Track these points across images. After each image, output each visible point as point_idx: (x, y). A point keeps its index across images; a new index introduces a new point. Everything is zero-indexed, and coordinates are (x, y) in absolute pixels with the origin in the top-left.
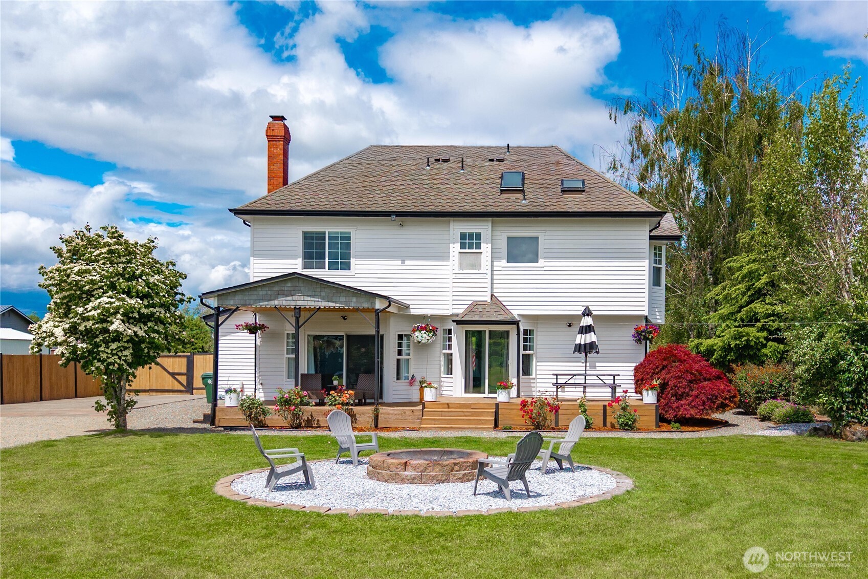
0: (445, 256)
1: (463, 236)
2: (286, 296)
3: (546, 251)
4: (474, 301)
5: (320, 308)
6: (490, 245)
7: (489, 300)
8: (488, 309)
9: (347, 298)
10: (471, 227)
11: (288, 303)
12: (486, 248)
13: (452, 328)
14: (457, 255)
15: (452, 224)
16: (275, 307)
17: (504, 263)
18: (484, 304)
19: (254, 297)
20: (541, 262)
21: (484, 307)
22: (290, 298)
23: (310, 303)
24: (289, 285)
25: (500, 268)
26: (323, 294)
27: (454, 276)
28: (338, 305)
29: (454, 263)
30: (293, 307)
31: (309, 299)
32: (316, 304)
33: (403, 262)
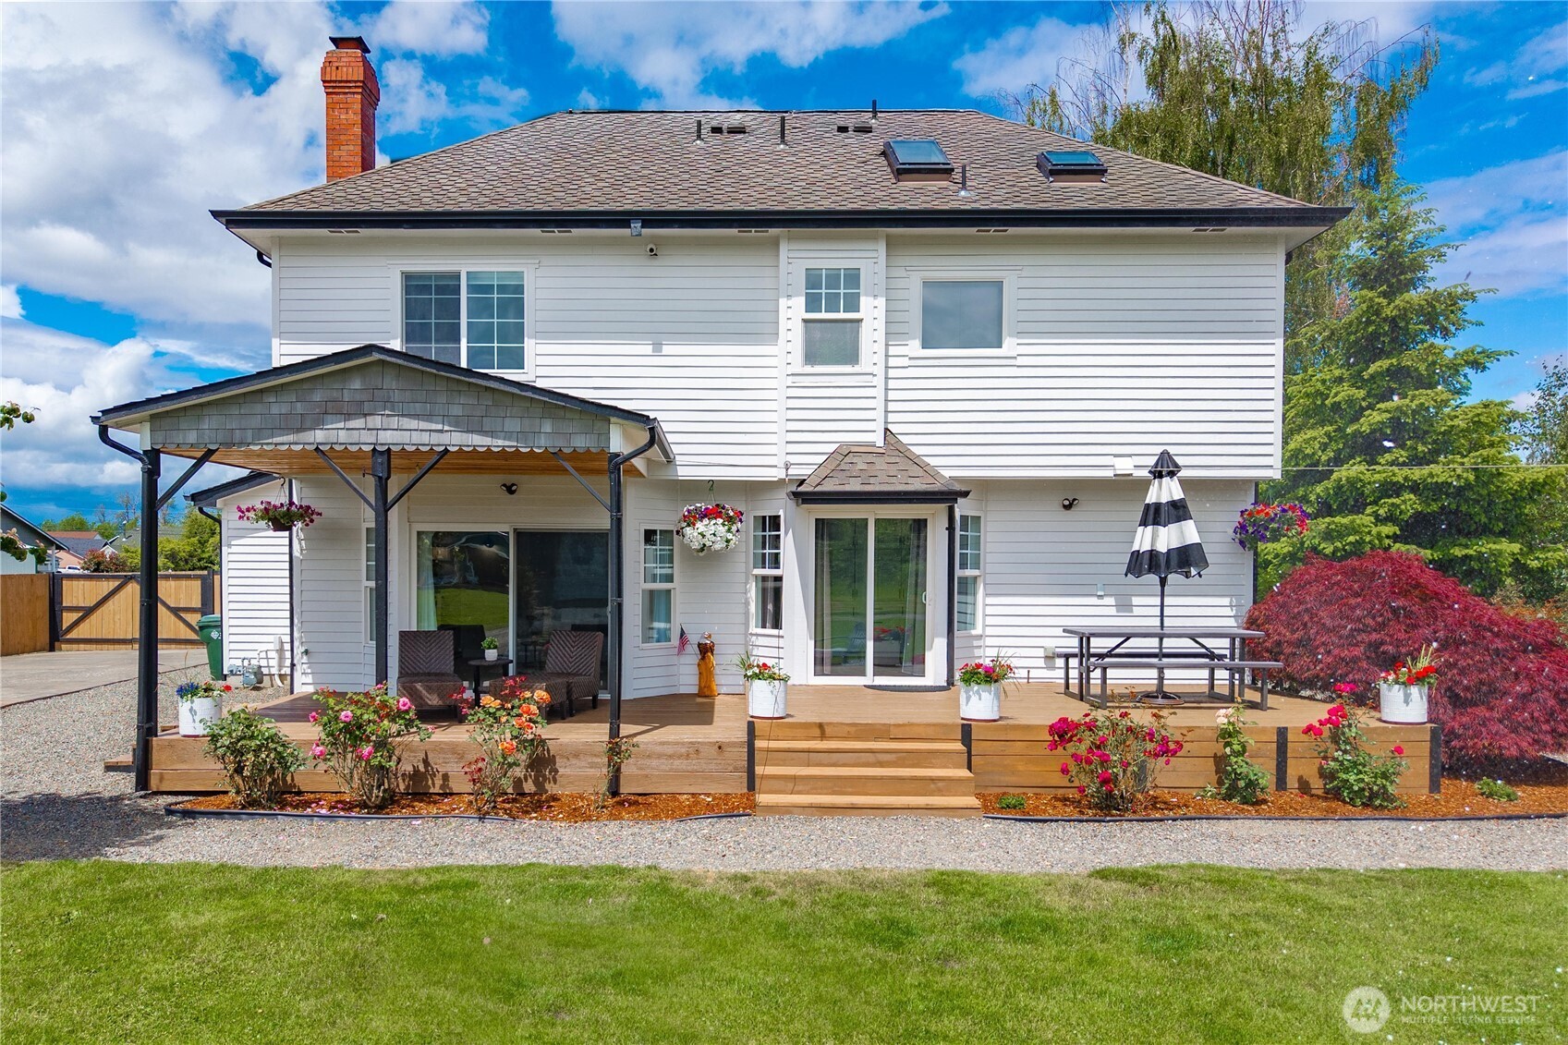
0: (765, 331)
1: (813, 279)
2: (348, 416)
3: (1023, 316)
4: (842, 444)
5: (446, 451)
6: (881, 302)
7: (880, 443)
8: (880, 463)
9: (526, 421)
10: (832, 255)
11: (355, 436)
12: (872, 310)
13: (781, 513)
14: (799, 328)
15: (784, 249)
16: (317, 449)
17: (914, 348)
18: (867, 451)
19: (255, 422)
20: (1010, 345)
21: (870, 458)
22: (358, 423)
23: (417, 438)
24: (357, 384)
25: (905, 362)
26: (456, 410)
27: (790, 381)
28: (500, 442)
29: (789, 347)
30: (367, 448)
31: (414, 424)
32: (435, 438)
33: (657, 347)
